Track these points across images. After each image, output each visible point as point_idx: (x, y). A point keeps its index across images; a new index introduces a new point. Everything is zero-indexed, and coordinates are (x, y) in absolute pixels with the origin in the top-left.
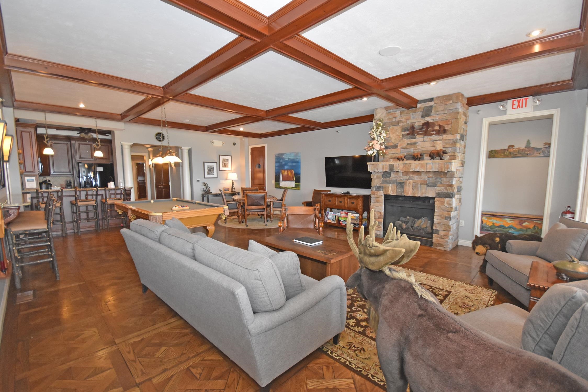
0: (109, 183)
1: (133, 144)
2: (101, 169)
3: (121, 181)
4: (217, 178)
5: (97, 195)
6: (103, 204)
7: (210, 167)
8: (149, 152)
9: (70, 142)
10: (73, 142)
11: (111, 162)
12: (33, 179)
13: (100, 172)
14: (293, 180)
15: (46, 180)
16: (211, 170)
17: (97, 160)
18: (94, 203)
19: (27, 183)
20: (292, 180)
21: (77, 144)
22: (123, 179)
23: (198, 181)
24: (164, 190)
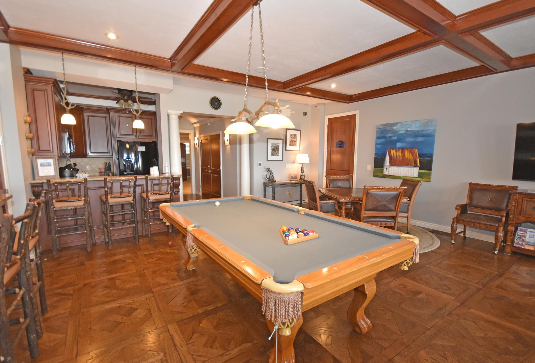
0: (151, 169)
1: (182, 113)
2: (142, 149)
3: (166, 165)
4: (282, 160)
5: (135, 186)
6: (144, 200)
7: (274, 145)
8: (195, 129)
9: (109, 114)
10: (112, 114)
11: (154, 140)
12: (51, 163)
13: (142, 153)
14: (416, 165)
15: (71, 164)
16: (275, 150)
17: (140, 137)
18: (130, 199)
19: (40, 168)
20: (413, 165)
21: (116, 117)
22: (169, 162)
23: (260, 164)
24: (213, 176)
